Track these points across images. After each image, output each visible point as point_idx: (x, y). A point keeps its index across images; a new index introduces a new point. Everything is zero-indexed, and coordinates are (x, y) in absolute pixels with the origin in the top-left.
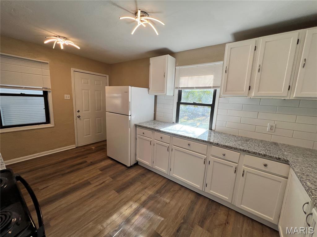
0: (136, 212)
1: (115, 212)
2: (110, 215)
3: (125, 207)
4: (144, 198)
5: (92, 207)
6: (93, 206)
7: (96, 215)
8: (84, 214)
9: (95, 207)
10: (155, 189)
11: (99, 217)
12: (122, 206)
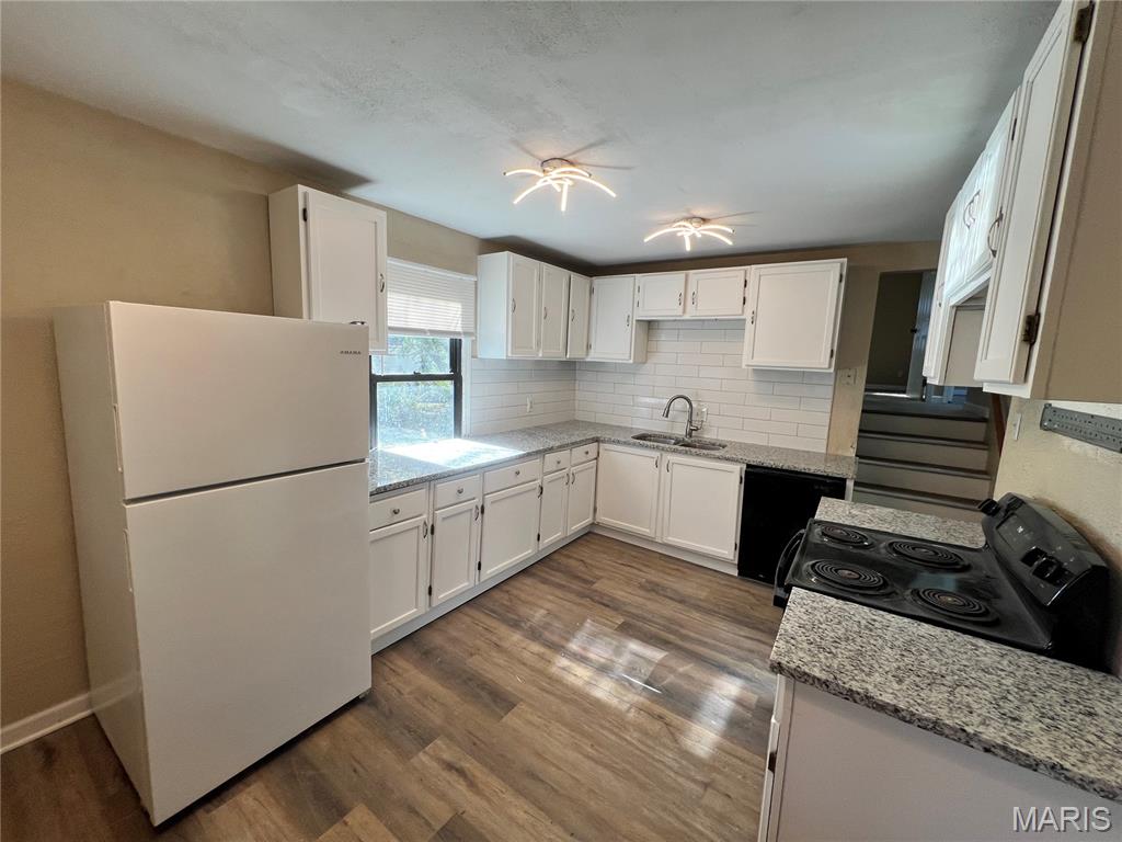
0: (581, 659)
1: (586, 697)
2: (597, 703)
3: (570, 679)
4: (536, 648)
5: (580, 756)
6: (572, 755)
7: (603, 735)
8: (606, 766)
9: (577, 748)
10: (503, 630)
11: (608, 725)
12: (566, 686)
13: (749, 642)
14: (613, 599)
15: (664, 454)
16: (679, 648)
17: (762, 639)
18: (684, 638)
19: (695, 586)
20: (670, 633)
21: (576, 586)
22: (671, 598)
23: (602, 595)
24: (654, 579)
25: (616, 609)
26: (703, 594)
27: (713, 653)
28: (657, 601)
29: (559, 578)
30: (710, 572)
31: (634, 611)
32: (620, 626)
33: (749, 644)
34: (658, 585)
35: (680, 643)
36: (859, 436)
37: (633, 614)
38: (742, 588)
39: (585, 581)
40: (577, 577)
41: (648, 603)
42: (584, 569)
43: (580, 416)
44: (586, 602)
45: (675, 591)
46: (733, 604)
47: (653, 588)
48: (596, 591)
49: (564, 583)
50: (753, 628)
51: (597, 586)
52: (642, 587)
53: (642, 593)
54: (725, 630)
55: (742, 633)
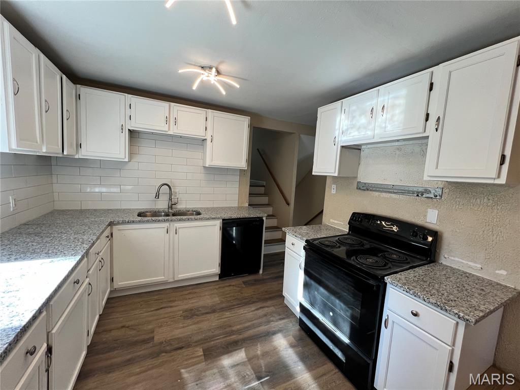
13: (260, 311)
14: (179, 339)
15: (172, 224)
16: (244, 340)
17: (262, 306)
18: (239, 332)
19: (208, 297)
20: (230, 336)
21: (142, 351)
22: (207, 313)
23: (169, 342)
24: (186, 307)
25: (188, 345)
26: (217, 299)
27: (257, 329)
28: (203, 321)
29: (118, 357)
30: (205, 285)
31: (199, 337)
32: (204, 355)
33: (261, 312)
34: (191, 310)
35: (241, 337)
36: (249, 196)
37: (201, 340)
38: (226, 285)
39: (145, 342)
40: (135, 343)
41: (200, 325)
42: (133, 332)
43: (60, 206)
44: (164, 357)
45: (203, 307)
46: (233, 296)
47: (191, 314)
48: (161, 343)
49: (129, 357)
50: (254, 302)
51: (157, 338)
52: (186, 318)
53: (189, 322)
54: (247, 313)
55: (253, 309)
